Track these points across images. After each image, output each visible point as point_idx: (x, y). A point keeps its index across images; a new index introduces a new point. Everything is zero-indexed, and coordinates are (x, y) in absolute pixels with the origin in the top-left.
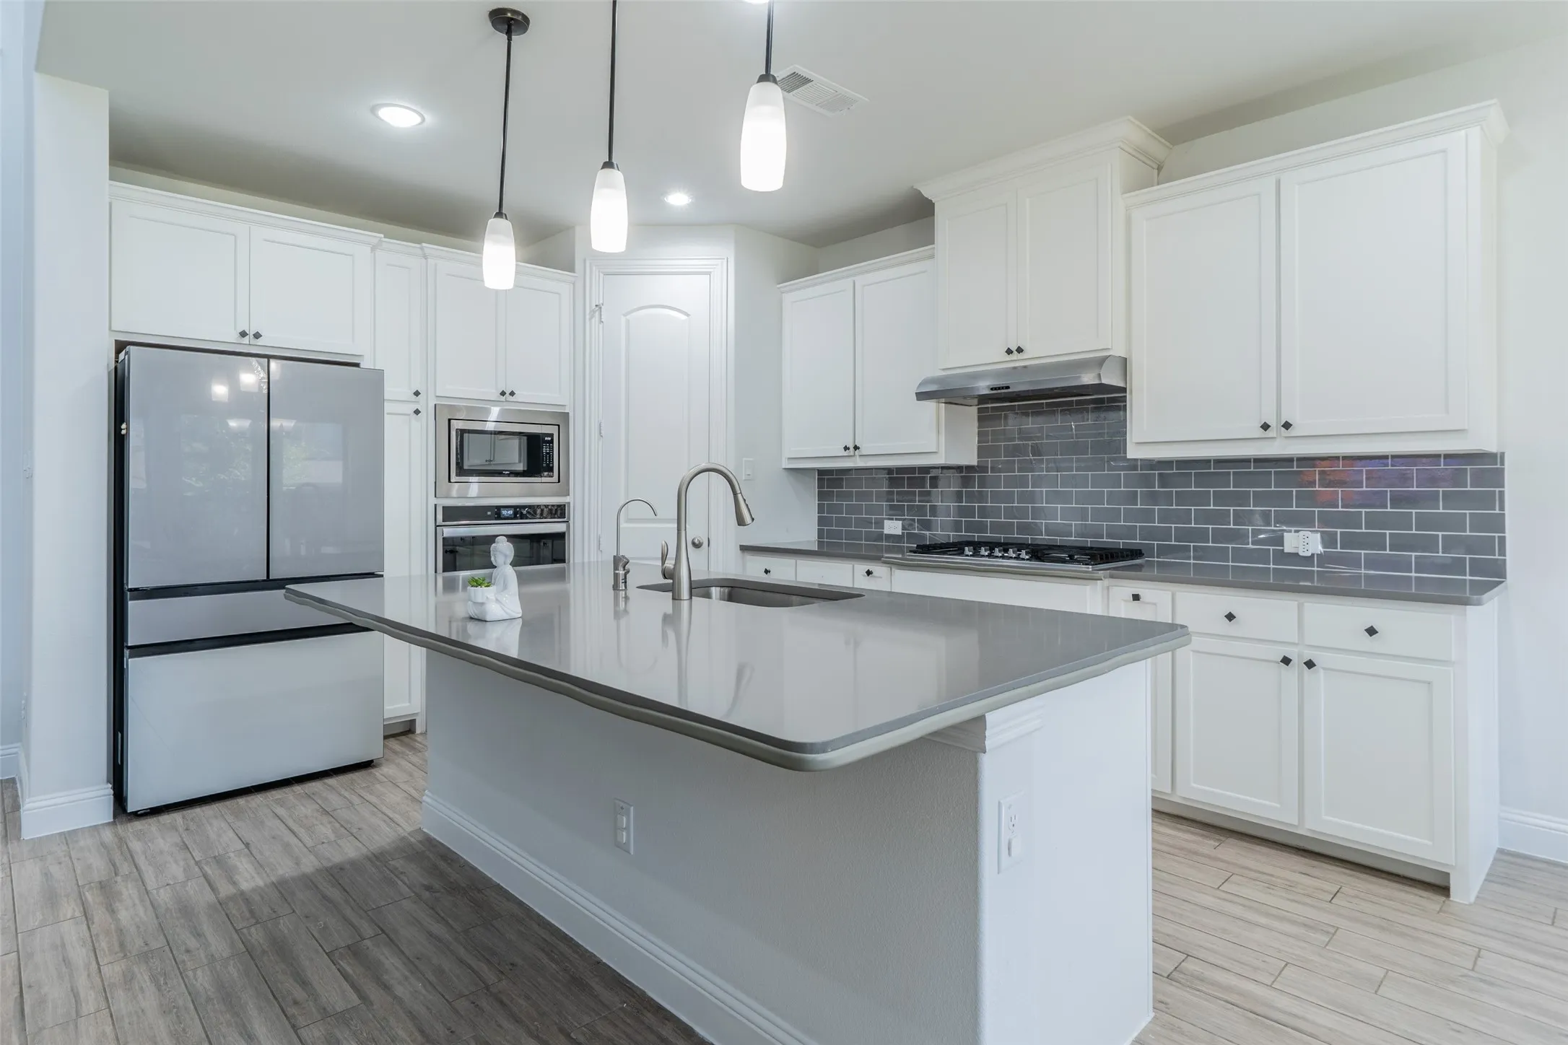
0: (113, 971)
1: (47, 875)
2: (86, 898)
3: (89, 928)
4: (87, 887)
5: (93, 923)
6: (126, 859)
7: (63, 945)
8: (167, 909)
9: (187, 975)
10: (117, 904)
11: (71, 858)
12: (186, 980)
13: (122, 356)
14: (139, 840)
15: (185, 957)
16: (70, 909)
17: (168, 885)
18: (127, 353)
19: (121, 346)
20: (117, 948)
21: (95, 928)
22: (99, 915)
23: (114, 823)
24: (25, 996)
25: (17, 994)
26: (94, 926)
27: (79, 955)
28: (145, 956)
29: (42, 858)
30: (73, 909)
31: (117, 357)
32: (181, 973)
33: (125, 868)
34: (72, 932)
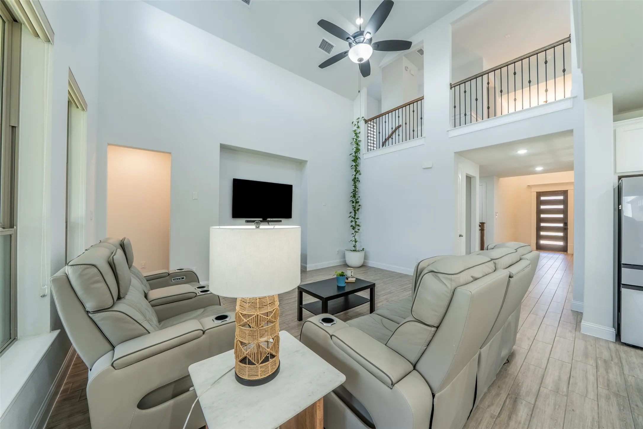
0: (603, 391)
1: (586, 348)
2: (598, 362)
3: (597, 372)
4: (599, 359)
5: (599, 371)
6: (617, 357)
7: (587, 372)
8: (631, 385)
9: (634, 414)
10: (610, 370)
11: (596, 346)
12: (633, 416)
13: (620, 181)
14: (625, 354)
15: (635, 407)
16: (591, 362)
17: (634, 376)
18: (622, 181)
19: (620, 178)
20: (606, 385)
21: (599, 373)
22: (602, 371)
23: (615, 343)
24: (571, 379)
25: (568, 376)
26: (599, 372)
27: (592, 378)
28: (617, 395)
29: (586, 341)
30: (593, 363)
31: (619, 182)
32: (631, 411)
33: (616, 360)
34: (591, 370)
